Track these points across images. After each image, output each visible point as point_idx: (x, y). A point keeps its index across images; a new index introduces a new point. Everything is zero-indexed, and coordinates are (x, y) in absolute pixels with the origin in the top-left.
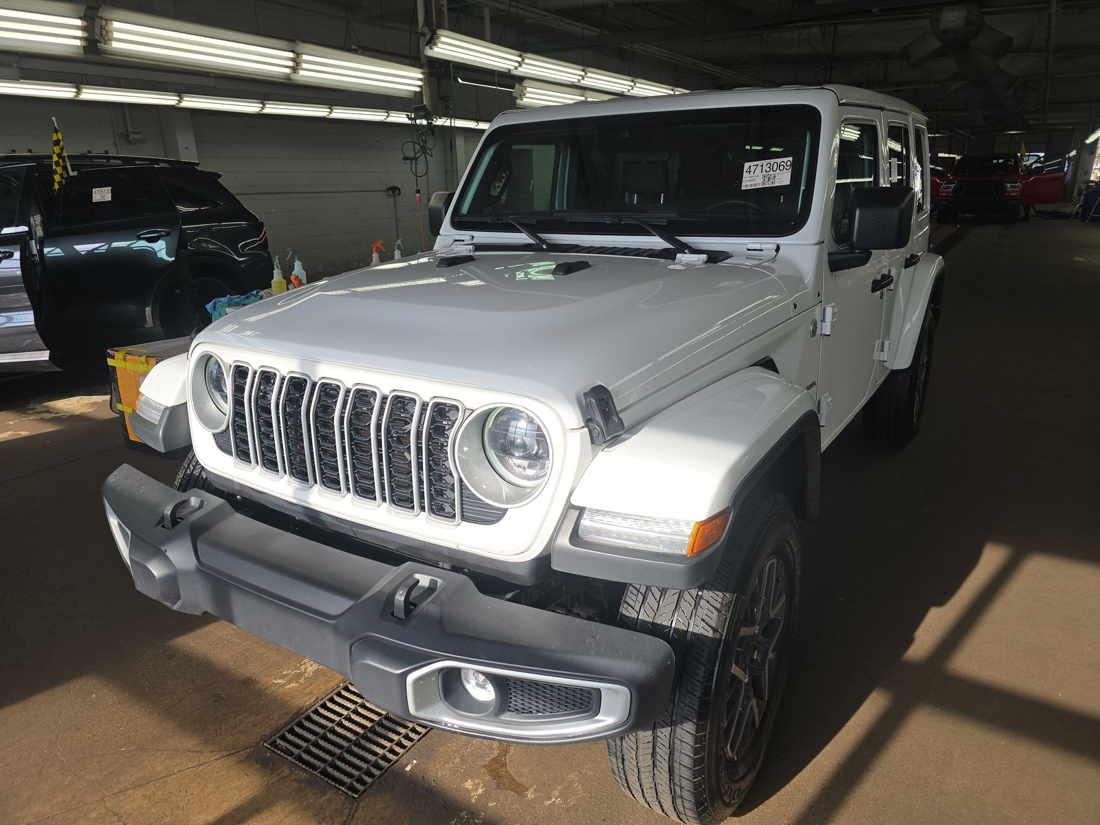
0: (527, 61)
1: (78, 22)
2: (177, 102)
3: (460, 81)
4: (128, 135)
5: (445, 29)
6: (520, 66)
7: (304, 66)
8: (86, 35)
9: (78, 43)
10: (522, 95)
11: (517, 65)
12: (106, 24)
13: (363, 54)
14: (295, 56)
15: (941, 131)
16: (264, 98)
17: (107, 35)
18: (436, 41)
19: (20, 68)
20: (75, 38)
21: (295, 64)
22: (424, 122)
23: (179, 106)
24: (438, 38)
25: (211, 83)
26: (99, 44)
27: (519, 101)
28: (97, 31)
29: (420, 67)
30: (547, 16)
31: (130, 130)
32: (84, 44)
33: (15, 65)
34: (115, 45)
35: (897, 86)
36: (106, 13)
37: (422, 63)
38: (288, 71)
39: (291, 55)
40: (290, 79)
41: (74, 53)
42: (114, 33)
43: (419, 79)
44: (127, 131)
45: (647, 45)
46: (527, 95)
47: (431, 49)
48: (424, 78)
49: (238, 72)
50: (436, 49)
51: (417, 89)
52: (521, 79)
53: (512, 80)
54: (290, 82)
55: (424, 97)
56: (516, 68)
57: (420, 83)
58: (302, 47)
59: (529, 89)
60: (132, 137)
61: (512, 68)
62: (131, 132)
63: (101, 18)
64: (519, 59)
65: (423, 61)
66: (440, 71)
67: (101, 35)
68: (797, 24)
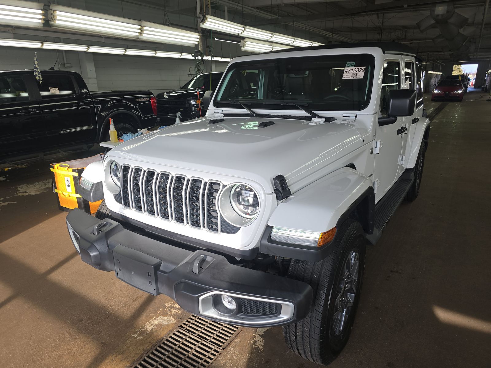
0: (246, 30)
1: (41, 12)
2: (87, 49)
3: (216, 39)
4: (64, 64)
5: (209, 15)
6: (243, 32)
7: (145, 32)
8: (44, 17)
9: (40, 21)
10: (244, 46)
11: (242, 31)
12: (53, 13)
13: (172, 27)
14: (141, 28)
15: (429, 61)
16: (126, 47)
17: (54, 17)
18: (206, 21)
19: (14, 33)
20: (39, 19)
21: (141, 31)
22: (199, 58)
23: (87, 51)
24: (206, 19)
25: (102, 40)
26: (50, 22)
27: (243, 48)
28: (49, 16)
29: (198, 32)
30: (253, 10)
31: (65, 62)
32: (43, 22)
33: (11, 32)
34: (57, 22)
35: (411, 41)
36: (53, 7)
37: (199, 31)
38: (138, 34)
39: (139, 27)
40: (138, 38)
41: (38, 26)
42: (57, 16)
43: (198, 38)
44: (64, 62)
45: (298, 23)
46: (247, 45)
47: (203, 24)
48: (200, 38)
49: (115, 35)
50: (205, 24)
51: (197, 43)
52: (244, 38)
53: (239, 38)
54: (138, 39)
55: (200, 47)
56: (242, 33)
57: (198, 40)
58: (144, 23)
59: (247, 43)
60: (66, 65)
61: (240, 33)
62: (66, 63)
63: (51, 10)
64: (243, 29)
65: (200, 30)
66: (207, 34)
67: (51, 17)
68: (367, 13)
